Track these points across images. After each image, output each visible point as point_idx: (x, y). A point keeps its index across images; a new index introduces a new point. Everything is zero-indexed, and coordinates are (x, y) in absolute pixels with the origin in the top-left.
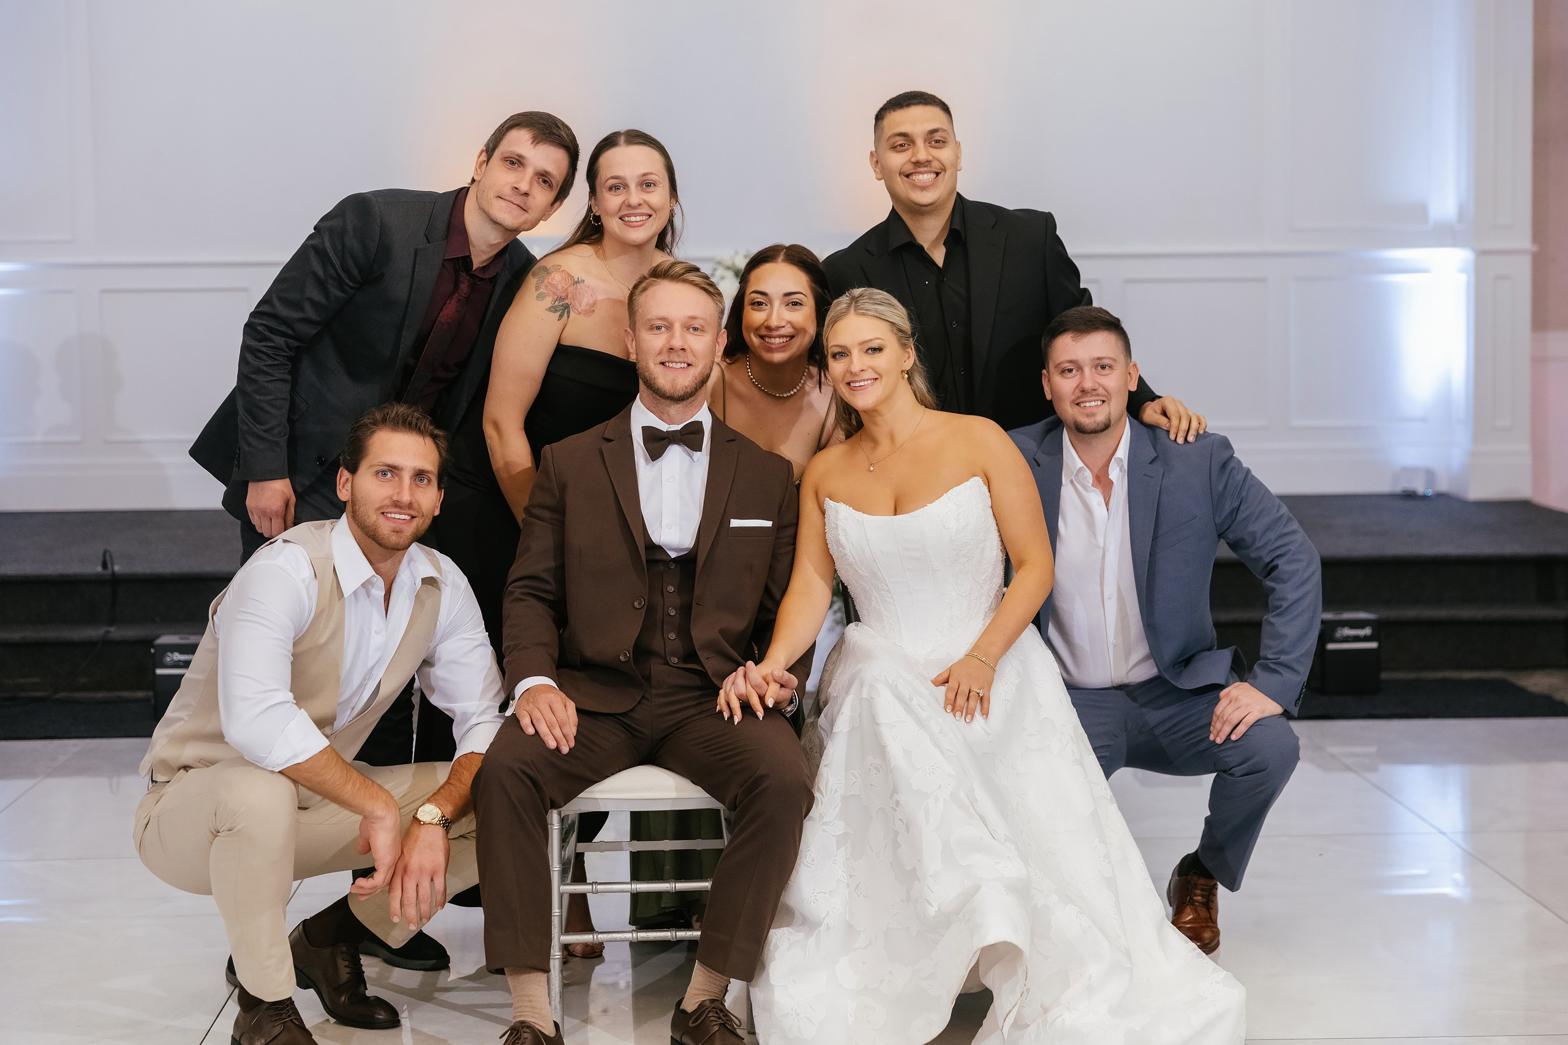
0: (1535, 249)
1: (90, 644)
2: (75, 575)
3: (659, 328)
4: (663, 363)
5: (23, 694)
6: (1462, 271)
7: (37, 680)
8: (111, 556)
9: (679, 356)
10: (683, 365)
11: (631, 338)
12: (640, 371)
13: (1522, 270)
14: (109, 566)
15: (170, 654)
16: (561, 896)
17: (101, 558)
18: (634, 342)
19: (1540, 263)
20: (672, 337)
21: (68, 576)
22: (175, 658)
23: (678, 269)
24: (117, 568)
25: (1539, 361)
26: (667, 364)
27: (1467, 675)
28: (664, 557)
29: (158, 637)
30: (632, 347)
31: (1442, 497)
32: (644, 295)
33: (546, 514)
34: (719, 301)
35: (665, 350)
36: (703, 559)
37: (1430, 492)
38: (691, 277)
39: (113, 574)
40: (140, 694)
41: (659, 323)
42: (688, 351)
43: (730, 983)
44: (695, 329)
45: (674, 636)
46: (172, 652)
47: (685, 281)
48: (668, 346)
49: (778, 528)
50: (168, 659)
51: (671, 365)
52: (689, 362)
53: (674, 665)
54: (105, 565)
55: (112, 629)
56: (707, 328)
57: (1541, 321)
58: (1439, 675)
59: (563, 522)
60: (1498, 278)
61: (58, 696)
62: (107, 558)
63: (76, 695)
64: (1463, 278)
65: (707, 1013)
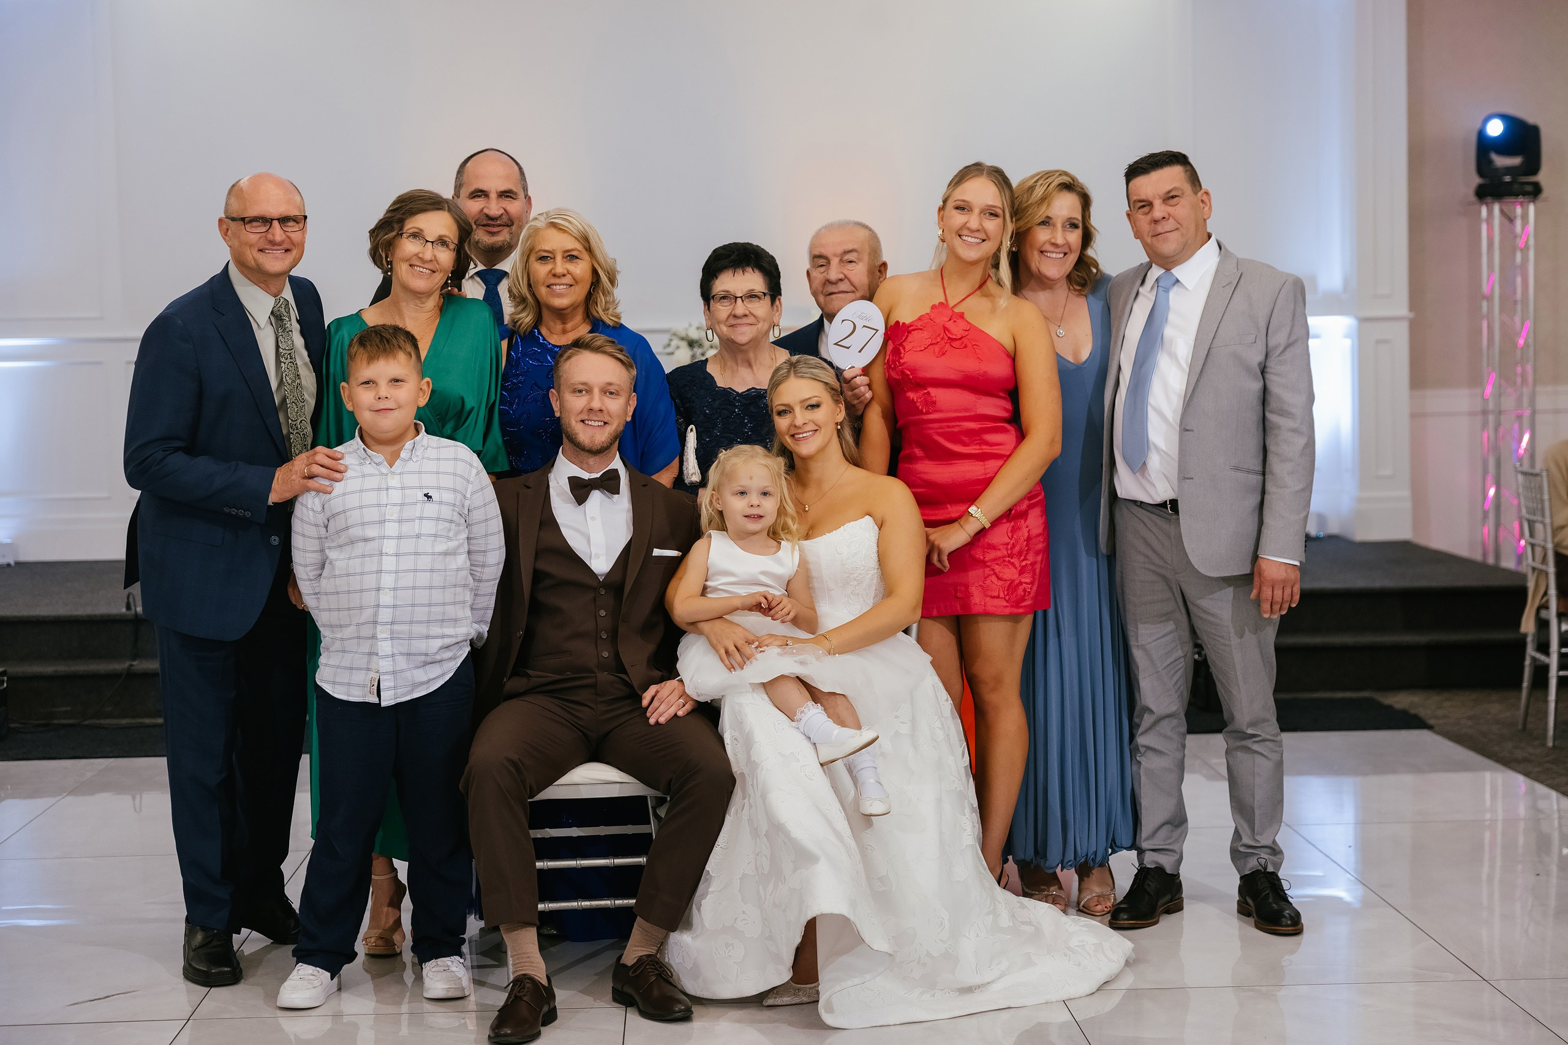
0: (1411, 315)
1: (113, 676)
2: (102, 616)
3: (580, 391)
4: (583, 422)
5: (56, 722)
6: (1346, 336)
7: (69, 708)
9: (597, 415)
10: (600, 424)
11: (556, 399)
13: (1401, 335)
14: (133, 608)
17: (126, 600)
18: (558, 402)
19: (1417, 329)
20: (591, 399)
21: (96, 616)
25: (1417, 416)
26: (587, 422)
27: (1339, 695)
30: (556, 406)
31: (1331, 539)
32: (569, 363)
35: (585, 410)
37: (1321, 534)
38: (608, 349)
39: (136, 614)
41: (581, 387)
42: (605, 412)
44: (611, 393)
45: (606, 655)
47: (603, 352)
48: (588, 407)
51: (590, 423)
52: (606, 421)
54: (128, 607)
55: (135, 663)
56: (621, 393)
57: (1419, 379)
58: (1315, 695)
60: (1378, 342)
61: (86, 723)
62: (131, 600)
63: (103, 722)
64: (1348, 343)
65: (646, 965)
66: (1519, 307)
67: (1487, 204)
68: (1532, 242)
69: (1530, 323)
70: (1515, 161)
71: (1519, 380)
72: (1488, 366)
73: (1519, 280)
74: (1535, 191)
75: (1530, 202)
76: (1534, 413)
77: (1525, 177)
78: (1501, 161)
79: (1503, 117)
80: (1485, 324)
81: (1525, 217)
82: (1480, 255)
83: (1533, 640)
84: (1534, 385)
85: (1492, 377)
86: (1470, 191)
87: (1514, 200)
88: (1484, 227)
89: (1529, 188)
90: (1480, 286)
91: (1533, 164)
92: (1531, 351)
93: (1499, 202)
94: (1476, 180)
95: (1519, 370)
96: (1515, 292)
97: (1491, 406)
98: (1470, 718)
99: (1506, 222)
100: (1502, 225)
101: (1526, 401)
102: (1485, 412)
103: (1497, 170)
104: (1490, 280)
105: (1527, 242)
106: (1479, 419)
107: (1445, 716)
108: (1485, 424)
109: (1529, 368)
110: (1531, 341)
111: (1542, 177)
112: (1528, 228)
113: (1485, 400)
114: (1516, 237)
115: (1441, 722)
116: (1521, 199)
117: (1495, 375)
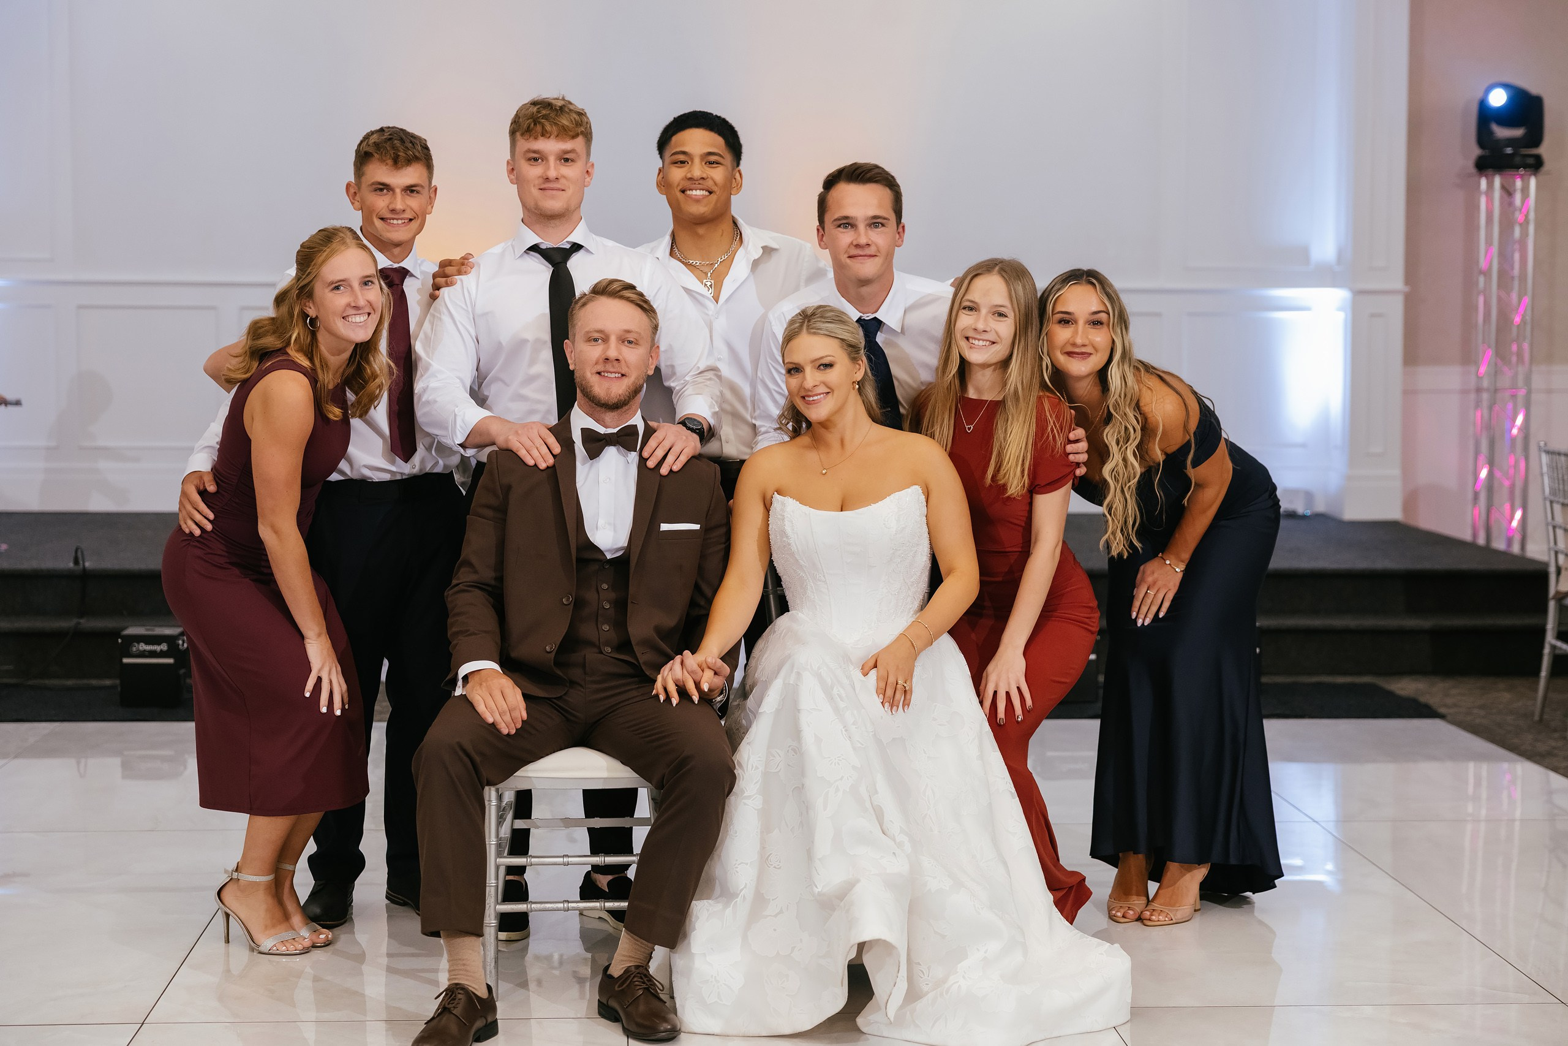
0: (1407, 289)
1: (59, 634)
2: (48, 571)
3: (596, 340)
4: (599, 373)
6: (1340, 309)
7: (9, 667)
8: (82, 553)
9: (613, 366)
10: (617, 375)
11: (571, 350)
12: (577, 380)
13: (1395, 310)
14: (81, 562)
15: (136, 645)
16: (497, 867)
17: (73, 554)
18: (573, 353)
19: (1412, 303)
20: (608, 348)
21: (42, 570)
22: (141, 648)
23: (615, 286)
24: (87, 564)
25: (1409, 393)
26: (603, 374)
27: (1341, 679)
28: (601, 557)
29: (125, 628)
30: (571, 359)
31: (1320, 518)
32: (583, 310)
33: (489, 513)
34: (653, 318)
35: (601, 360)
36: (636, 559)
37: (1308, 513)
38: (627, 293)
39: (84, 569)
40: (107, 682)
41: (596, 335)
42: (623, 362)
43: (654, 950)
44: (630, 342)
45: (608, 628)
46: (138, 643)
47: (622, 297)
48: (604, 357)
49: (705, 530)
50: (134, 649)
51: (606, 375)
52: (623, 372)
53: (608, 655)
54: (76, 562)
55: (82, 621)
56: (641, 342)
57: (1412, 356)
58: (1315, 679)
59: (505, 520)
60: (1373, 315)
61: (31, 682)
62: (79, 554)
63: (47, 682)
64: (1341, 316)
65: (634, 977)
66: (1516, 283)
67: (1486, 176)
68: (1532, 216)
69: (1528, 299)
70: (1518, 132)
71: (1514, 359)
72: (1484, 343)
73: (1517, 256)
74: (1536, 165)
75: (1530, 175)
76: (1529, 392)
77: (1525, 149)
78: (1502, 132)
79: (1506, 86)
80: (1481, 300)
81: (1525, 190)
82: (1478, 228)
83: (1553, 628)
84: (1531, 363)
85: (1489, 352)
86: (1470, 164)
87: (1516, 173)
88: (1483, 201)
89: (1531, 161)
90: (1478, 262)
91: (1535, 136)
92: (1528, 328)
93: (1500, 174)
94: (1476, 151)
95: (1514, 348)
96: (1512, 268)
97: (1485, 384)
98: (1481, 707)
99: (1505, 196)
100: (1501, 198)
101: (1520, 382)
102: (1479, 390)
103: (1498, 141)
104: (1487, 254)
105: (1527, 216)
106: (1473, 396)
107: (1455, 705)
108: (1478, 404)
109: (1526, 346)
110: (1528, 318)
111: (1543, 150)
112: (1528, 201)
113: (1479, 378)
114: (1516, 210)
115: (1451, 711)
116: (1522, 171)
117: (1492, 352)
